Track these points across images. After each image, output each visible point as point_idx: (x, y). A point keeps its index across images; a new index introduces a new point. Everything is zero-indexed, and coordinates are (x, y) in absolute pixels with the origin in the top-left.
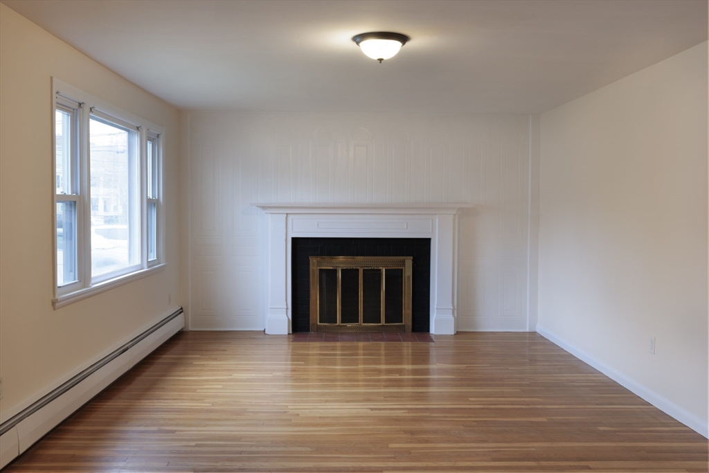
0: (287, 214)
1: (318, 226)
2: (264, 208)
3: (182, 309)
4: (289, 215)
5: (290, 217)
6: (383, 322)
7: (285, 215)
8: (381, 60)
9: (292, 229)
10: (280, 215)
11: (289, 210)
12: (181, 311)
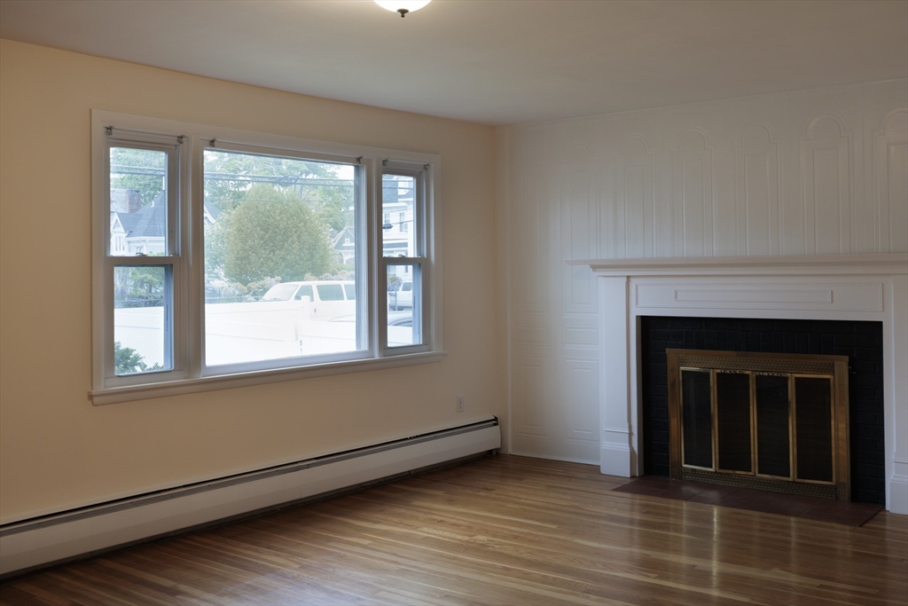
0: (628, 277)
1: (676, 297)
2: (595, 267)
3: (496, 419)
4: (632, 279)
5: (634, 282)
6: (793, 475)
7: (625, 279)
8: (403, 12)
9: (637, 303)
10: (616, 278)
11: (629, 269)
12: (495, 422)
